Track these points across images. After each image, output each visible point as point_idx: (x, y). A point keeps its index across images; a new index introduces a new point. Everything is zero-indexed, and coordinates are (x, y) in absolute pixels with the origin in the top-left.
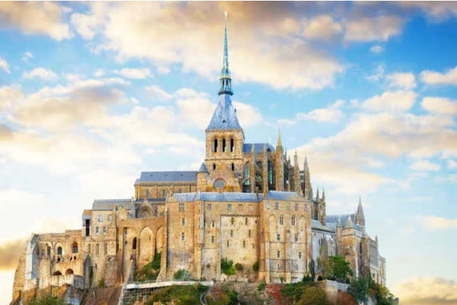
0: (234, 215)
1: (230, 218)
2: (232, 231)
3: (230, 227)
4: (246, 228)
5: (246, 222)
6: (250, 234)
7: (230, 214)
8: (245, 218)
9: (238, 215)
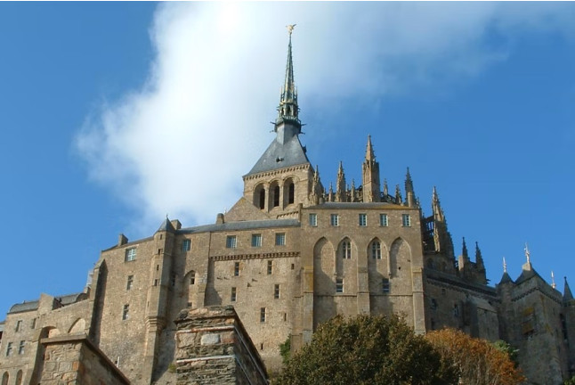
0: (240, 257)
1: (232, 263)
2: (234, 289)
3: (231, 282)
4: (267, 282)
5: (270, 268)
6: (277, 292)
7: (232, 253)
8: (266, 261)
9: (250, 257)
